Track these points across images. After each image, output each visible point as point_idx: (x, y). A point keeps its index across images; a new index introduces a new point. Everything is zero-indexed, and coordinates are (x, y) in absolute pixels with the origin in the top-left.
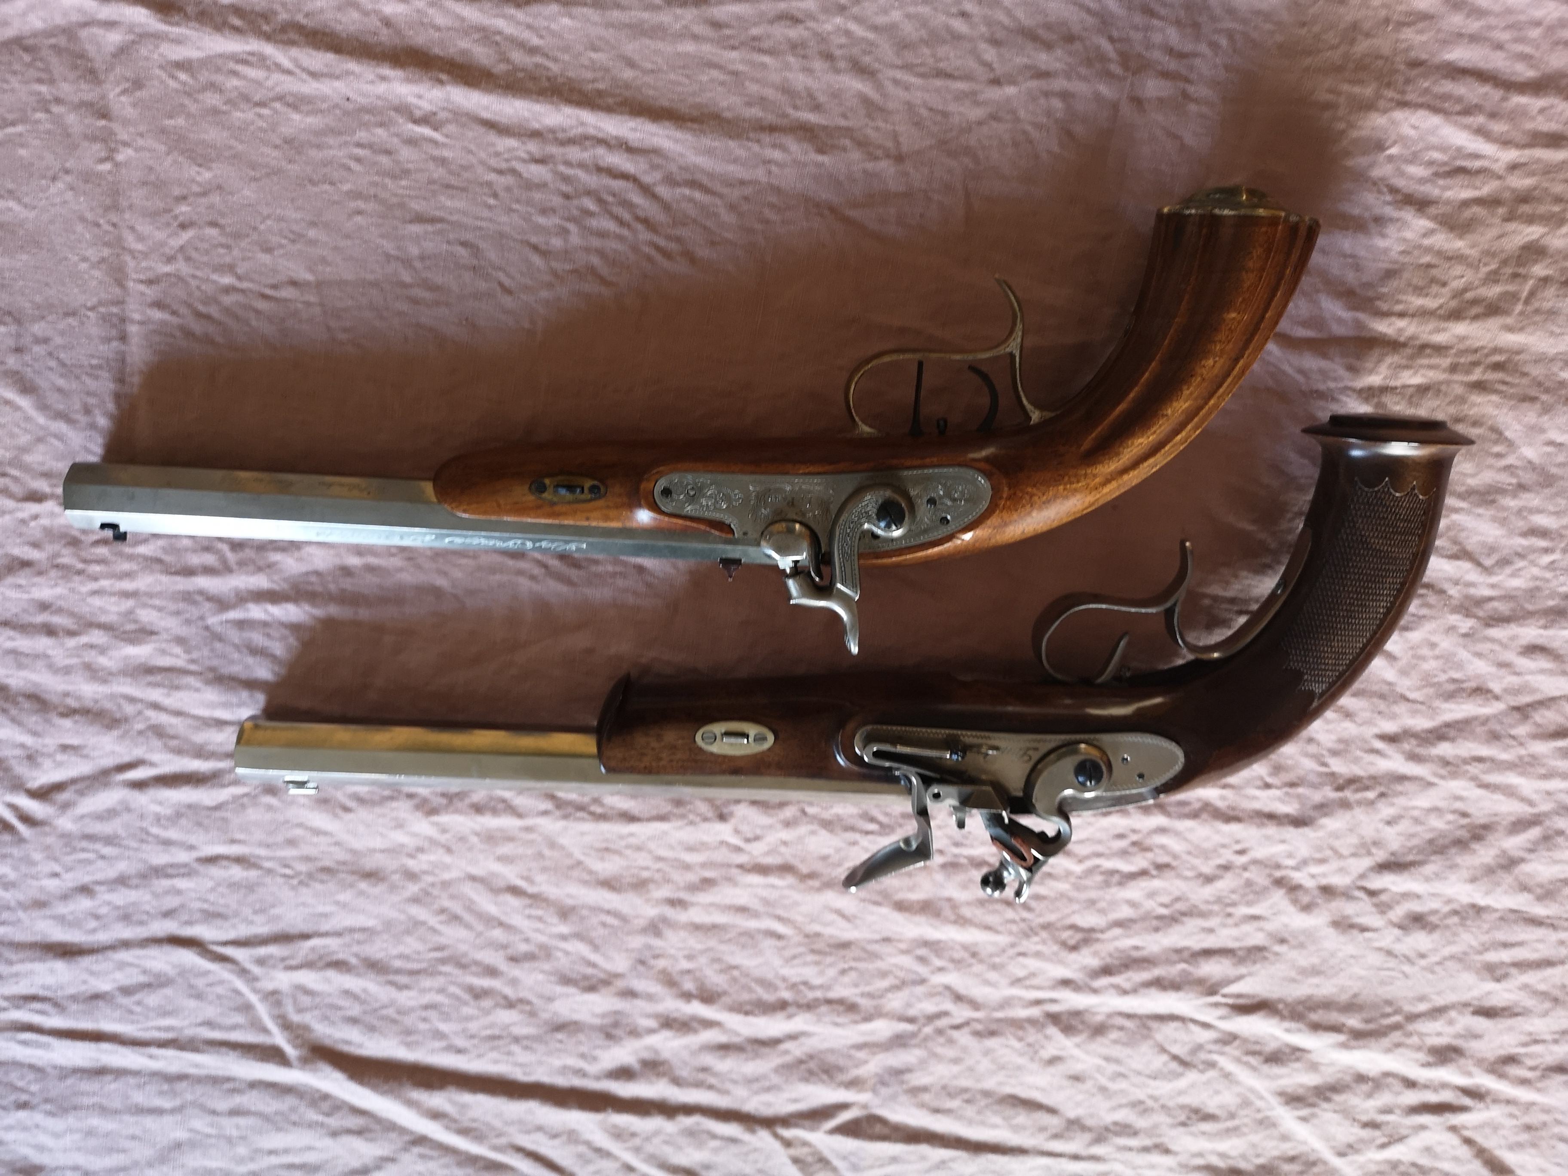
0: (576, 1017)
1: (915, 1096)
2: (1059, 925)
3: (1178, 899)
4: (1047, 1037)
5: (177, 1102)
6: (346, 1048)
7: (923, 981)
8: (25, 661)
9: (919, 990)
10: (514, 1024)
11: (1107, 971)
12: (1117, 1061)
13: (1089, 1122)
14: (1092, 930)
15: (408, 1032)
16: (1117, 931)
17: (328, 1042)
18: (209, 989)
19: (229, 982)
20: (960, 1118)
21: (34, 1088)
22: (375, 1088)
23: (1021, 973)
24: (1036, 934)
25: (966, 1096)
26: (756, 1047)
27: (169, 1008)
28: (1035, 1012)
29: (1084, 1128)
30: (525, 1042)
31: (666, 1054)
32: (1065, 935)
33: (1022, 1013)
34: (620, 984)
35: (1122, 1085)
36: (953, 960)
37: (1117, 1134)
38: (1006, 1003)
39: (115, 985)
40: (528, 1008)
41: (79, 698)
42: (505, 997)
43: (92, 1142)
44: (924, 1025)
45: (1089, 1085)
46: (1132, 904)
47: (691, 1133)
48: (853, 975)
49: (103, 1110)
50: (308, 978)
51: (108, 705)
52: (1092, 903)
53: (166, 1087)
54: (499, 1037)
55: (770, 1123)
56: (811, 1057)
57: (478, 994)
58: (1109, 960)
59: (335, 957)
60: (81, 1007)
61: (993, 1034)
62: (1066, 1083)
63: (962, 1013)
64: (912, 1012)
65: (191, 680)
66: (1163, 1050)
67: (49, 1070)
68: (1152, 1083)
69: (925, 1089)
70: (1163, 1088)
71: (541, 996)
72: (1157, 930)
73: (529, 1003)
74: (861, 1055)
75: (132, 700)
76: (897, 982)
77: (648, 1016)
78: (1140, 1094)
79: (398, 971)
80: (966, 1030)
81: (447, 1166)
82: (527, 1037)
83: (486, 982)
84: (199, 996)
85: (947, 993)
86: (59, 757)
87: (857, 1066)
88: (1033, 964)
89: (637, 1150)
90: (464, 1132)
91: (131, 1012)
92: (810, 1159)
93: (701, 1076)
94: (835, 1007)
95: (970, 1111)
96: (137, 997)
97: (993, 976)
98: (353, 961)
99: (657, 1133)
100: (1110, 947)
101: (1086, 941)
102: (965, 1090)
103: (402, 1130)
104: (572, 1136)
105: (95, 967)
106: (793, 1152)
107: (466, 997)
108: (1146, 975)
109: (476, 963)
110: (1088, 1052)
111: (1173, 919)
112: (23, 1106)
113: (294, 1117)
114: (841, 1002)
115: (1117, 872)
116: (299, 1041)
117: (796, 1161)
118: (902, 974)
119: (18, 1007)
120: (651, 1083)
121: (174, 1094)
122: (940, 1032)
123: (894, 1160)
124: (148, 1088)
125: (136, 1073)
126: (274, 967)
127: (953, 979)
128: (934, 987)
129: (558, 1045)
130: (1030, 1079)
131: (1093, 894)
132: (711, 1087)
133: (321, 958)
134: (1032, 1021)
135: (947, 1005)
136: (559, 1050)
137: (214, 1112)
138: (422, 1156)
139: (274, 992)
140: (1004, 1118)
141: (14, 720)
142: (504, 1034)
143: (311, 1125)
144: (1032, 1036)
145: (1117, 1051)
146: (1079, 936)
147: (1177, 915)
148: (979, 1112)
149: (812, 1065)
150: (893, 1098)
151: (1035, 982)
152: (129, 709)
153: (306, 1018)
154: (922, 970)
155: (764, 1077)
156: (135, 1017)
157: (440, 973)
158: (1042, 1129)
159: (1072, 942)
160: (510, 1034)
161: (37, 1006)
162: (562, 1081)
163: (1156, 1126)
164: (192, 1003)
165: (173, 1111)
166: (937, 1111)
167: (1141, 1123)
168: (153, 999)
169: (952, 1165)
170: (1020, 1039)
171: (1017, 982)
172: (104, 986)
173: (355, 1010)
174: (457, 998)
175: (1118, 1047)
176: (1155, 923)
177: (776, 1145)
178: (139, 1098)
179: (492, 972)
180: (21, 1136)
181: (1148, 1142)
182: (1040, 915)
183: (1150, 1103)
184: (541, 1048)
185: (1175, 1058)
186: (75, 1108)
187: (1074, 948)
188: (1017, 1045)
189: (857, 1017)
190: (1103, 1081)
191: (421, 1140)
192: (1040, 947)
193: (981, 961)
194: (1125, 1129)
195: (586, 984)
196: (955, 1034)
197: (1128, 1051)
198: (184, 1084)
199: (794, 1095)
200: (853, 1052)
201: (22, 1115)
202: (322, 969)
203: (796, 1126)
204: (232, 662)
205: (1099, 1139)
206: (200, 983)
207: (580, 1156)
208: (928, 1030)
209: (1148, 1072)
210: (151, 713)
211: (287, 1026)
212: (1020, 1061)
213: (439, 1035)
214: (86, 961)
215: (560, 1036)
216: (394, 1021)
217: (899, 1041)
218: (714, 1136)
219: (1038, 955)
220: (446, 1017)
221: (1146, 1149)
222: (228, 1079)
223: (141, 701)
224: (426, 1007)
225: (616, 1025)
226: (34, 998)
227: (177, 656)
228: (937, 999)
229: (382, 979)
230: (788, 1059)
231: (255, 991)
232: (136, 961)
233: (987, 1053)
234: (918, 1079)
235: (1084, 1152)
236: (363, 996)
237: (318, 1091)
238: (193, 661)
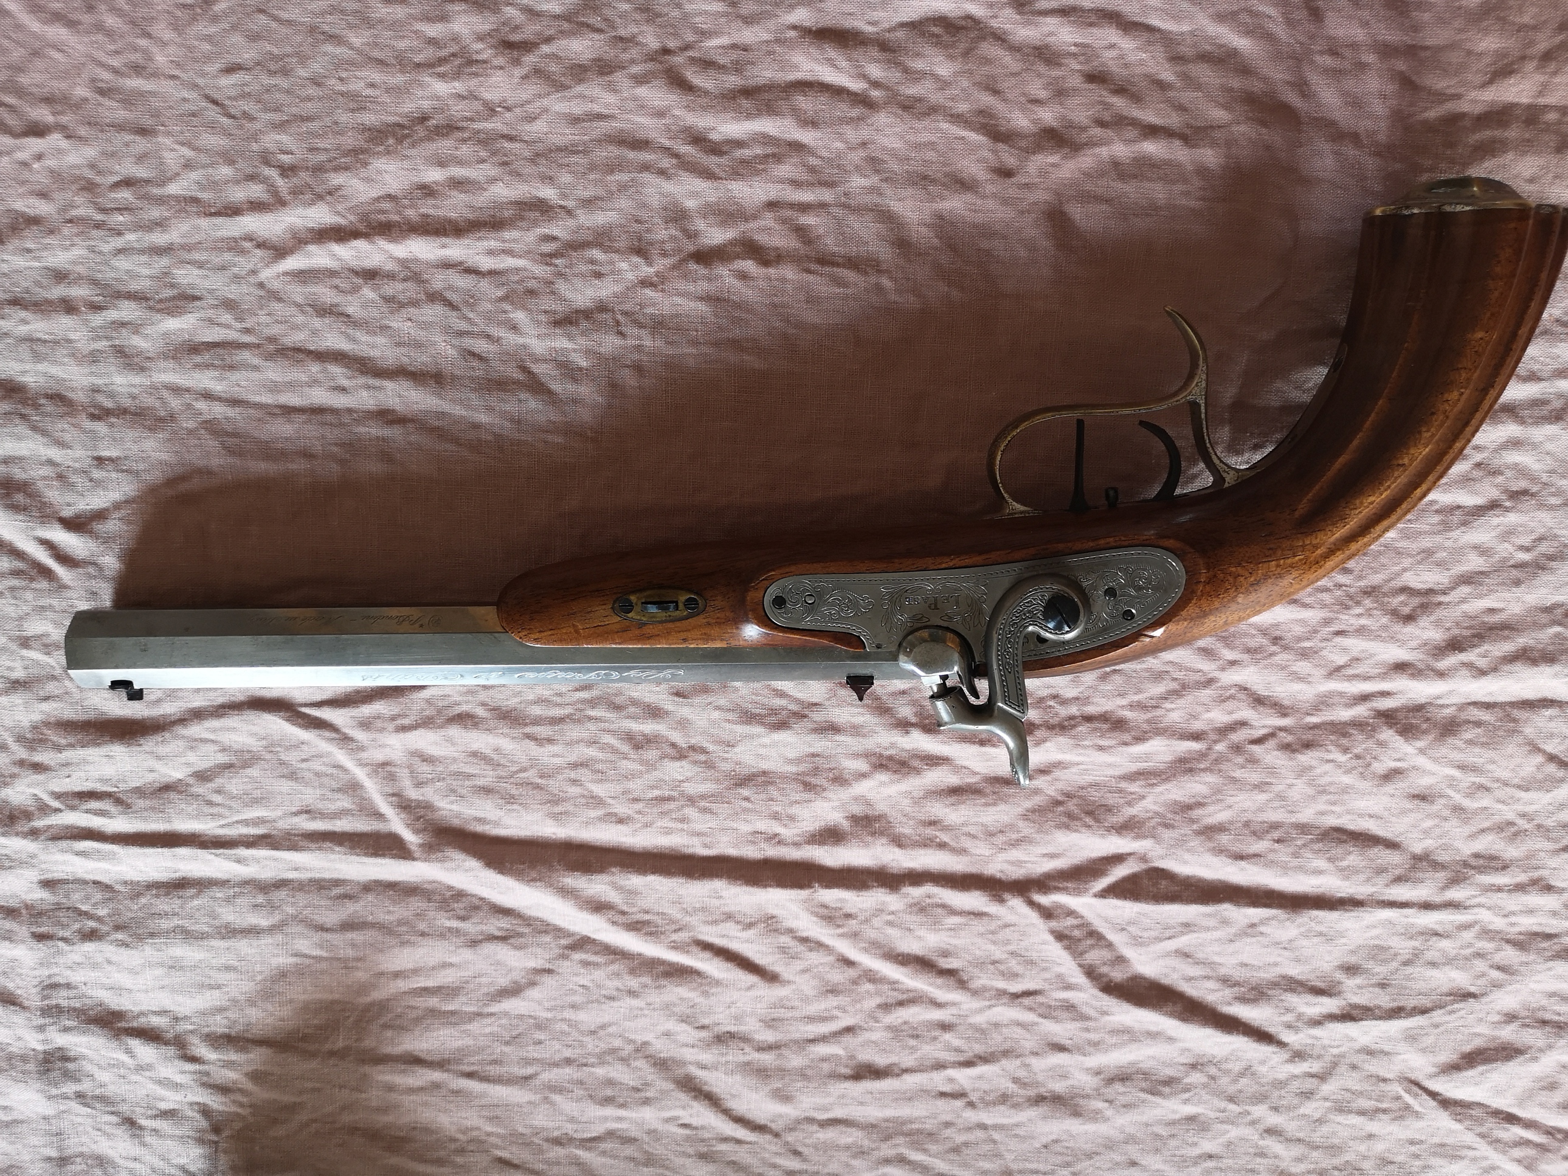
0: (765, 766)
1: (1210, 839)
2: (1385, 589)
3: (1541, 539)
4: (1382, 744)
5: (276, 918)
6: (479, 828)
7: (1210, 682)
8: (41, 348)
9: (1206, 694)
10: (687, 780)
11: (1455, 645)
12: (1475, 769)
13: (1443, 857)
14: (1430, 592)
15: (556, 801)
16: (1465, 590)
17: (456, 822)
18: (304, 765)
19: (329, 754)
20: (1271, 864)
21: (102, 912)
22: (518, 875)
23: (1341, 660)
24: (1358, 603)
25: (1276, 835)
26: (997, 788)
27: (257, 794)
28: (1361, 711)
29: (1437, 866)
30: (703, 804)
31: (881, 807)
32: (1396, 601)
33: (1345, 714)
34: (818, 716)
35: (1484, 801)
36: (1249, 651)
37: (1481, 870)
38: (1323, 702)
39: (190, 770)
40: (703, 758)
41: (112, 395)
42: (673, 745)
43: (177, 978)
44: (1215, 742)
45: (1438, 806)
46: (1482, 550)
47: (921, 908)
48: (1117, 678)
49: (187, 935)
50: (425, 740)
51: (149, 401)
52: (1428, 553)
53: (260, 899)
54: (669, 799)
55: (1023, 887)
56: (1069, 796)
57: (639, 743)
58: (1456, 631)
59: (458, 710)
60: (148, 802)
61: (1308, 745)
62: (1409, 805)
63: (1264, 721)
64: (1197, 726)
65: (246, 356)
66: (1536, 749)
67: (118, 887)
68: (1522, 794)
69: (1220, 828)
70: (1538, 801)
71: (720, 742)
72: (1517, 583)
73: (704, 751)
74: (1134, 787)
75: (176, 390)
76: (1174, 686)
77: (856, 756)
78: (1508, 813)
79: (537, 721)
80: (1271, 743)
81: (617, 975)
82: (703, 797)
83: (648, 727)
84: (293, 776)
85: (1242, 696)
86: (97, 474)
87: (1129, 804)
88: (1356, 645)
89: (855, 935)
90: (635, 927)
91: (210, 803)
92: (1077, 933)
93: (930, 831)
94: (1097, 725)
95: (1283, 854)
96: (219, 781)
97: (1303, 667)
98: (480, 712)
99: (879, 911)
100: (1457, 612)
101: (1425, 608)
102: (1275, 826)
103: (558, 932)
104: (770, 924)
105: (162, 750)
106: (1053, 924)
107: (625, 748)
108: (1507, 647)
109: (634, 702)
110: (1435, 760)
111: (1538, 567)
112: (91, 936)
113: (422, 926)
114: (1104, 718)
115: (1459, 507)
116: (419, 825)
117: (1060, 936)
118: (1179, 675)
119: (73, 808)
120: (867, 845)
121: (273, 907)
122: (1237, 749)
123: (1187, 927)
124: (238, 901)
125: (222, 883)
126: (382, 730)
127: (1250, 675)
128: (1225, 688)
129: (746, 804)
130: (1362, 804)
131: (1426, 542)
132: (942, 846)
133: (439, 712)
134: (1358, 724)
135: (1246, 713)
136: (746, 810)
137: (322, 928)
138: (586, 964)
139: (385, 764)
140: (1330, 860)
141: (34, 428)
142: (675, 794)
143: (444, 934)
144: (1361, 744)
145: (1476, 756)
146: (1416, 601)
147: (1543, 561)
148: (1296, 855)
149: (1072, 806)
150: (1180, 843)
151: (1360, 669)
152: (175, 403)
153: (428, 794)
154: (1207, 666)
155: (1012, 826)
156: (215, 810)
157: (590, 718)
158: (1381, 871)
159: (1406, 610)
160: (682, 794)
161: (94, 805)
162: (751, 852)
163: (1530, 856)
164: (286, 786)
165: (272, 929)
166: (1240, 857)
167: (1511, 852)
168: (235, 784)
169: (1262, 929)
170: (1345, 750)
171: (1336, 671)
172: (174, 772)
173: (488, 776)
174: (615, 751)
175: (1477, 750)
176: (1515, 573)
177: (1033, 916)
178: (229, 915)
179: (654, 712)
180: (92, 975)
181: (1522, 878)
182: (1360, 578)
183: (1523, 824)
184: (722, 809)
185: (1552, 758)
186: (152, 935)
187: (1409, 618)
188: (1342, 758)
189: (1127, 737)
190: (1458, 798)
191: (583, 943)
192: (1363, 621)
193: (1286, 648)
194: (1490, 862)
195: (773, 719)
196: (1255, 748)
197: (1489, 754)
198: (283, 894)
199: (1050, 849)
200: (1123, 785)
201: (89, 947)
202: (441, 727)
203: (1057, 889)
204: (296, 327)
205: (1456, 880)
206: (292, 757)
207: (783, 950)
208: (1220, 747)
209: (1516, 781)
210: (201, 405)
211: (405, 806)
212: (1347, 779)
213: (596, 801)
214: (149, 744)
215: (745, 792)
216: (538, 787)
217: (1184, 766)
218: (952, 912)
219: (1361, 631)
220: (601, 776)
221: (1520, 888)
222: (337, 883)
223: (188, 390)
224: (575, 766)
225: (816, 771)
226: (92, 795)
227: (228, 326)
228: (1230, 705)
229: (517, 732)
230: (1038, 800)
231: (362, 764)
232: (212, 737)
233: (1303, 771)
234: (1215, 815)
235: (1438, 899)
236: (496, 757)
237: (450, 888)
238: (247, 331)
